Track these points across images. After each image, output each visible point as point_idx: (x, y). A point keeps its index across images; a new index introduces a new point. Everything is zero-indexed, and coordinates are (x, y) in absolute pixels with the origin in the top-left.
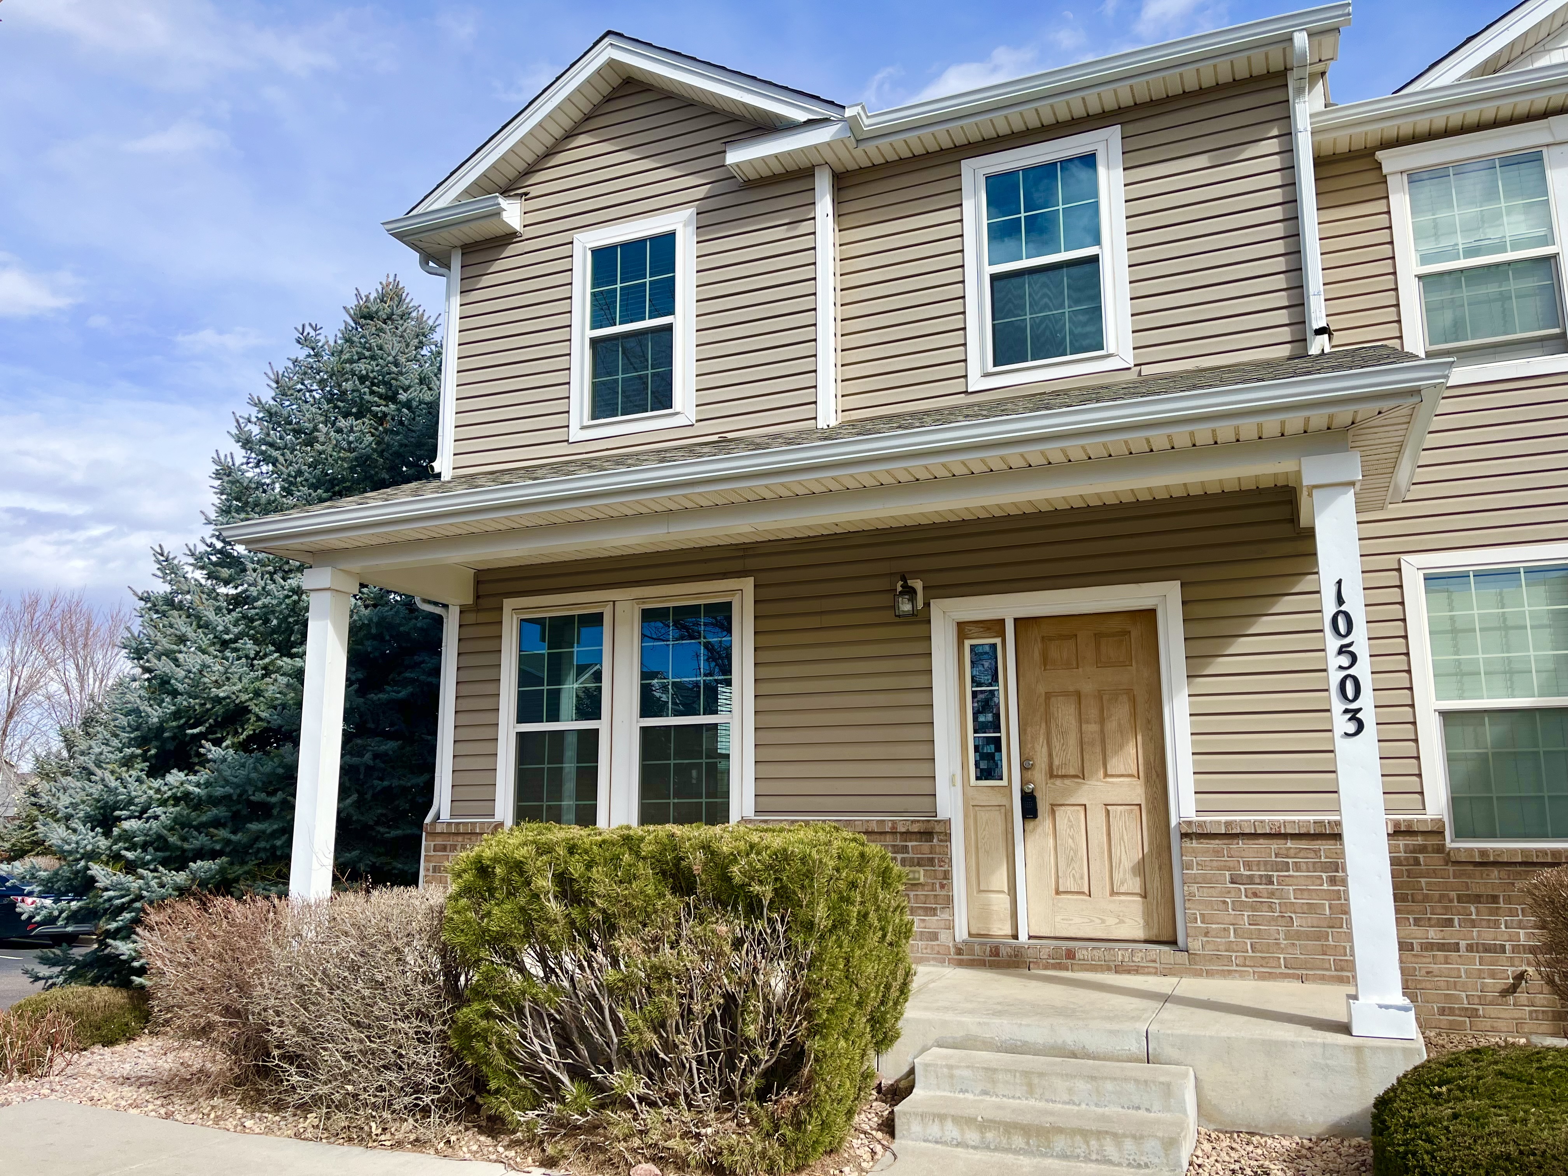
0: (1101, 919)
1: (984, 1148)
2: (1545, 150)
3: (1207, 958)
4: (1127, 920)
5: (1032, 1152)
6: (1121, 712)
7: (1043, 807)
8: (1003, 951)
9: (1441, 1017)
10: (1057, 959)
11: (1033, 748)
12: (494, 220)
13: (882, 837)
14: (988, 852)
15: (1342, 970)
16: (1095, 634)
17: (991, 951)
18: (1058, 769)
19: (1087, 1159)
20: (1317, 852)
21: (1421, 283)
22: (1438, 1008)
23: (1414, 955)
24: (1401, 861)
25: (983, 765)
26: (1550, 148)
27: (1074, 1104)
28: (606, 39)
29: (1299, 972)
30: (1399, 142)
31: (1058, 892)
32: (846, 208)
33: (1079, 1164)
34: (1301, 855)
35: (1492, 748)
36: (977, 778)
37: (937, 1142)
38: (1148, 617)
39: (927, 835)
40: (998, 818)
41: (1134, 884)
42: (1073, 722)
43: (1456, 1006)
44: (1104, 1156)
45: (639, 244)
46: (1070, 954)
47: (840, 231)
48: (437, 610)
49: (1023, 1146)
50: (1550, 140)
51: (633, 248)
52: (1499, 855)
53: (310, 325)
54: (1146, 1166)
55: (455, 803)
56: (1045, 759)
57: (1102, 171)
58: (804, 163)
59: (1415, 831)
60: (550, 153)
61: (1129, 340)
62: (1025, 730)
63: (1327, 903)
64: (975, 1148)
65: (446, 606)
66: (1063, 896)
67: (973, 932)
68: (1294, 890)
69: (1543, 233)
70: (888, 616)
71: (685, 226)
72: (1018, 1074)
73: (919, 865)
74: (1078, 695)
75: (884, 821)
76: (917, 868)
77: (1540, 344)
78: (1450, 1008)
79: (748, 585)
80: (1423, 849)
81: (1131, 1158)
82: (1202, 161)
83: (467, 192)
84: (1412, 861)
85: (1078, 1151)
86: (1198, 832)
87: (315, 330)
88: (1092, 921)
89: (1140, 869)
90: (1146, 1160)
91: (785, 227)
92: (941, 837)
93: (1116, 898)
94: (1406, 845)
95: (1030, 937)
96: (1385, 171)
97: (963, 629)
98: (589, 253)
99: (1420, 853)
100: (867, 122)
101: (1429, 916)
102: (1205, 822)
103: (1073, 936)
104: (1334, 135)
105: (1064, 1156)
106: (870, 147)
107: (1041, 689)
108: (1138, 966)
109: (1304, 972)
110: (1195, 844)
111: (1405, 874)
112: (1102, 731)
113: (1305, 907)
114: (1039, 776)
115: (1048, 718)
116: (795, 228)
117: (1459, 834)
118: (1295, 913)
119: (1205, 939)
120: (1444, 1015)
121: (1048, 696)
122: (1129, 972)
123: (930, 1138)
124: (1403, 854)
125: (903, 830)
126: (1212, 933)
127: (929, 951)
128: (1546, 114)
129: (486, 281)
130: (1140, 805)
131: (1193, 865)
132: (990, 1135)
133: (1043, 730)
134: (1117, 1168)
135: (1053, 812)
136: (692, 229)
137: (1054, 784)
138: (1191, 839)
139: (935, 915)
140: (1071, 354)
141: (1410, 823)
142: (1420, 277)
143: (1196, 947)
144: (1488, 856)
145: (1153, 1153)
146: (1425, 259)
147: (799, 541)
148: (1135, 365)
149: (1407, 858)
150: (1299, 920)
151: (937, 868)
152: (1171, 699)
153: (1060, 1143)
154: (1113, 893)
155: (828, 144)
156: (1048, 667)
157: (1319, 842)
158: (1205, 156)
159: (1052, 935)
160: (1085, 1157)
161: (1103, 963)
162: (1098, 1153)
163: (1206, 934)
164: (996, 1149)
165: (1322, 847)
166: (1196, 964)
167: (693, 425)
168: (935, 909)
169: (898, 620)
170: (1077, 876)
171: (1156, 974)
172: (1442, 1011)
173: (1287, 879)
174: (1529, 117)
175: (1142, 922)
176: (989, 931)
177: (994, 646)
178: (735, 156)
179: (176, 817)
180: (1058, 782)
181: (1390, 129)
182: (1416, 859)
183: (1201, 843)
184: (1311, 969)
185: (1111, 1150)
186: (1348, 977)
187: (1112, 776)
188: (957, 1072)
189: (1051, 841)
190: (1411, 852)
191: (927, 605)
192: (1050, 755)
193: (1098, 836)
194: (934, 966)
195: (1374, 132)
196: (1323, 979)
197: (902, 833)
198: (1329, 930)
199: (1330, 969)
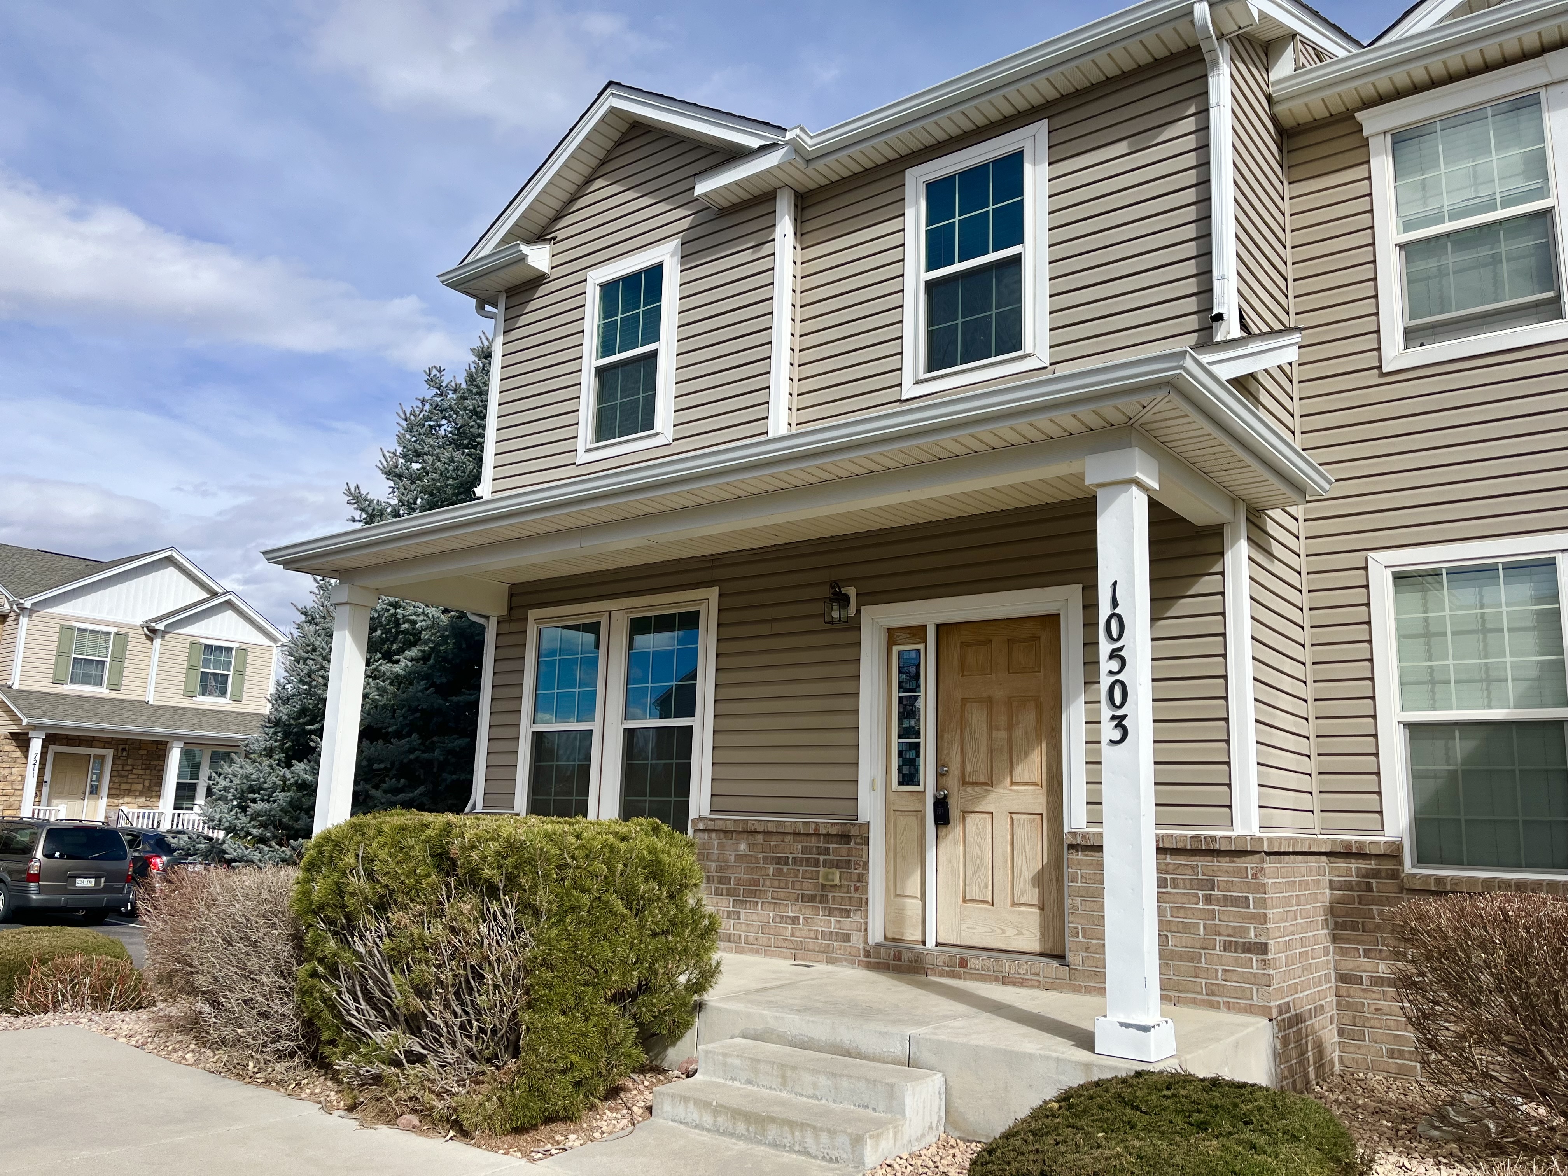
0: (1002, 929)
1: (715, 1131)
2: (1543, 92)
3: (1086, 974)
4: (1025, 932)
5: (750, 1139)
6: (1027, 719)
7: (954, 813)
8: (906, 955)
9: (1390, 1060)
10: (951, 966)
11: (949, 753)
12: (519, 266)
13: (809, 839)
14: (905, 858)
15: (1213, 994)
16: (1008, 640)
17: (894, 955)
18: (969, 776)
19: (792, 1150)
20: (1194, 868)
21: (1403, 253)
22: (1387, 1049)
23: (1363, 990)
24: (1352, 887)
25: (906, 770)
26: (1549, 88)
27: (817, 1098)
28: (609, 89)
29: (1171, 994)
30: (1381, 99)
31: (965, 901)
32: (809, 226)
33: (783, 1153)
34: (1179, 871)
35: (1462, 765)
36: (900, 783)
37: (681, 1123)
38: (1052, 621)
39: (845, 838)
40: (914, 821)
41: (1033, 895)
42: (985, 729)
43: (1407, 1049)
44: (805, 1148)
45: (636, 276)
46: (963, 963)
47: (802, 249)
48: (481, 621)
49: (744, 1132)
50: (1547, 79)
51: (631, 281)
52: (1456, 884)
53: (435, 367)
54: (837, 1161)
55: (487, 796)
56: (959, 765)
57: (1028, 168)
58: (768, 188)
59: (1366, 854)
60: (573, 200)
61: (1046, 338)
62: (942, 736)
63: (1202, 923)
64: (708, 1130)
65: (487, 617)
66: (969, 904)
67: (889, 936)
68: (1171, 907)
69: (1539, 186)
70: (819, 624)
71: (672, 256)
72: (775, 1066)
73: (837, 867)
74: (990, 700)
75: (809, 822)
76: (834, 870)
77: (1534, 310)
78: (1399, 1050)
79: (713, 593)
80: (1376, 874)
81: (825, 1151)
82: (1122, 147)
83: (503, 241)
84: (1363, 887)
85: (785, 1140)
86: (1082, 843)
87: (440, 372)
88: (993, 931)
89: (1039, 880)
90: (837, 1155)
91: (751, 250)
92: (858, 841)
93: (1016, 909)
94: (1358, 869)
95: (938, 944)
96: (1365, 133)
97: (893, 635)
98: (598, 288)
99: (1373, 878)
100: (810, 142)
101: (1380, 947)
102: (1088, 833)
103: (977, 945)
104: (1306, 99)
105: (774, 1145)
106: (820, 165)
107: (958, 695)
108: (1023, 979)
109: (1177, 994)
110: (1080, 856)
111: (1357, 900)
112: (1010, 738)
113: (1180, 926)
114: (952, 783)
115: (962, 724)
116: (759, 251)
117: (1421, 859)
118: (1171, 931)
119: (1085, 954)
120: (1392, 1058)
121: (964, 701)
122: (1014, 984)
123: (677, 1118)
124: (1354, 879)
125: (824, 832)
126: (1092, 949)
127: (842, 952)
128: (1544, 50)
129: (523, 320)
130: (1041, 814)
131: (1077, 878)
132: (721, 1119)
133: (958, 737)
134: (813, 1161)
135: (964, 819)
136: (677, 258)
137: (966, 791)
138: (1077, 851)
139: (849, 917)
140: (996, 356)
141: (1361, 844)
142: (1401, 246)
143: (1077, 963)
144: (1445, 884)
145: (843, 1149)
146: (1408, 226)
147: (756, 552)
148: (1051, 364)
149: (1358, 883)
150: (1174, 940)
151: (853, 870)
152: (1068, 706)
153: (773, 1132)
154: (1014, 904)
155: (778, 167)
156: (965, 673)
157: (1197, 858)
158: (1125, 143)
159: (958, 943)
160: (790, 1147)
161: (992, 973)
162: (800, 1145)
163: (1087, 949)
164: (724, 1134)
165: (1199, 864)
166: (1075, 980)
167: (670, 444)
168: (849, 911)
169: (829, 626)
170: (982, 885)
171: (1038, 987)
172: (1391, 1053)
173: (1164, 896)
174: (1525, 56)
175: (1038, 934)
176: (903, 935)
177: (919, 651)
178: (702, 188)
179: (291, 801)
180: (969, 789)
181: (1366, 87)
182: (1369, 885)
183: (1086, 855)
184: (1184, 992)
185: (810, 1141)
186: (1219, 1002)
187: (1017, 784)
188: (729, 1060)
189: (961, 848)
190: (1363, 877)
191: (859, 611)
192: (963, 761)
193: (1002, 847)
194: (846, 966)
195: (1349, 92)
196: (1194, 1002)
197: (825, 835)
198: (1203, 951)
199: (1201, 993)
